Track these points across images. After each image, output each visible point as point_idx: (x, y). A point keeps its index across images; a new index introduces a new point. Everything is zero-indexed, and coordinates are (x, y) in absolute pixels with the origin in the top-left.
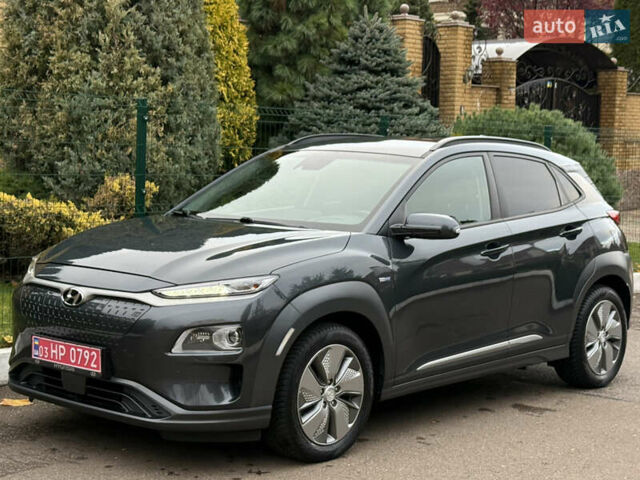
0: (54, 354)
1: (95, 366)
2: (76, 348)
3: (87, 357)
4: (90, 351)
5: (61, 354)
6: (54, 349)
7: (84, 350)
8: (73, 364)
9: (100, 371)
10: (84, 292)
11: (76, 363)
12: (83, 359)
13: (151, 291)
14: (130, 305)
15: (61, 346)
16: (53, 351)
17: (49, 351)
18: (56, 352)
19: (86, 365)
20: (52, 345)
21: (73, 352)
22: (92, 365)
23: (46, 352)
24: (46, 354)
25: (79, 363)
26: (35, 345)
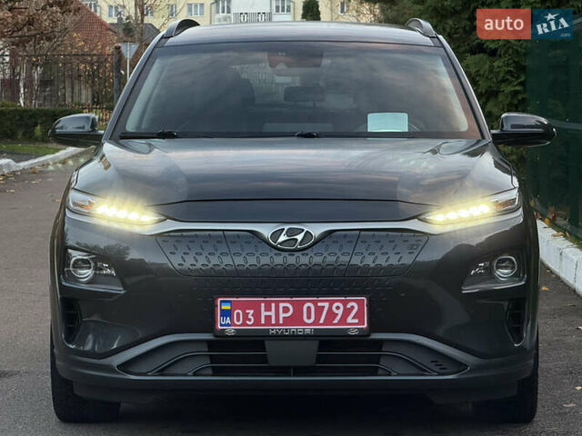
0: (269, 317)
1: (356, 321)
2: (315, 303)
3: (340, 312)
4: (345, 304)
5: (282, 315)
6: (268, 309)
7: (331, 303)
8: (309, 324)
9: (366, 325)
10: (316, 231)
11: (314, 323)
12: (331, 315)
13: (417, 217)
14: (397, 238)
15: (282, 305)
16: (264, 313)
17: (257, 315)
18: (272, 313)
19: (336, 321)
20: (263, 305)
21: (309, 308)
22: (350, 320)
23: (250, 316)
24: (250, 320)
25: (321, 321)
26: (222, 311)
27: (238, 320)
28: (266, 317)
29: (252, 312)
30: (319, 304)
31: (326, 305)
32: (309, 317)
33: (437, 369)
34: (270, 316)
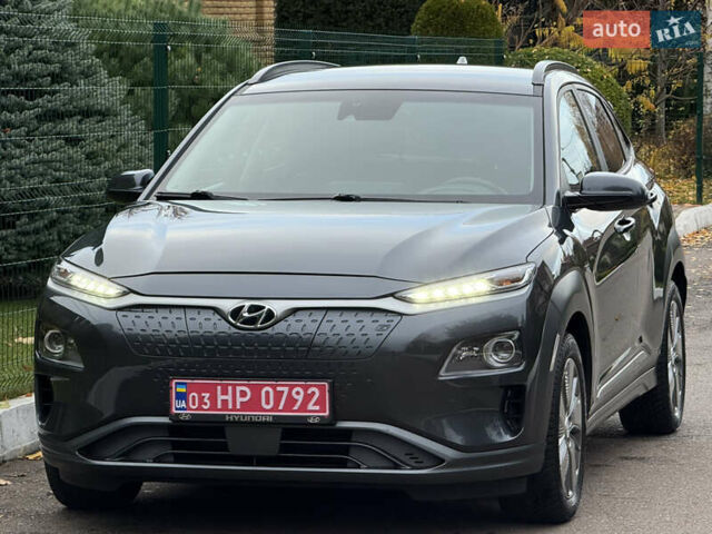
0: (225, 402)
1: (317, 408)
2: (274, 387)
3: (300, 398)
4: (306, 388)
5: (239, 400)
6: (225, 392)
7: (292, 387)
8: (267, 410)
9: (327, 413)
10: (278, 307)
11: (274, 409)
12: (291, 401)
13: (392, 295)
14: (366, 318)
15: (239, 389)
16: (220, 398)
17: (213, 399)
18: (229, 397)
19: (295, 408)
20: (219, 388)
21: (267, 393)
22: (310, 407)
23: (206, 400)
24: (206, 404)
25: (281, 407)
26: (177, 393)
27: (194, 404)
28: (222, 400)
29: (207, 395)
30: (279, 389)
31: (286, 389)
32: (268, 403)
33: (412, 462)
34: (227, 400)
